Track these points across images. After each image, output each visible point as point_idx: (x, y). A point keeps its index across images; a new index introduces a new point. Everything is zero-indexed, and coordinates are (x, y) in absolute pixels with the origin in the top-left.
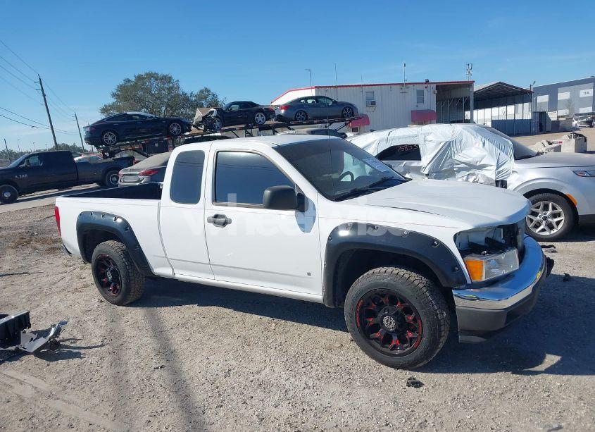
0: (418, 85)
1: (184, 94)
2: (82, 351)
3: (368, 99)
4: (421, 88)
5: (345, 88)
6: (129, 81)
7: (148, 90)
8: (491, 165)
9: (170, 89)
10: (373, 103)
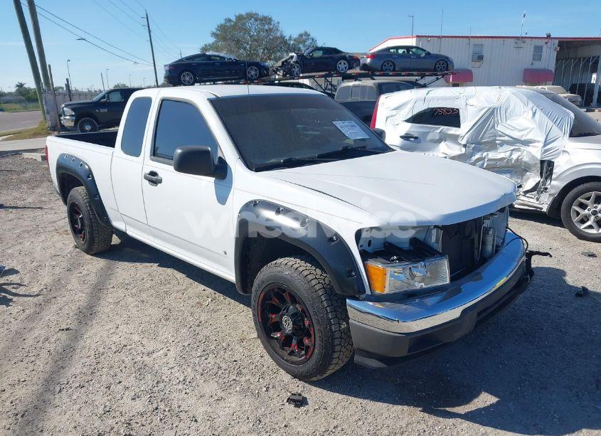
0: (537, 40)
1: (282, 37)
2: (15, 299)
3: (474, 54)
4: (539, 43)
5: (458, 39)
6: (230, 20)
7: (247, 31)
8: (539, 142)
9: (270, 30)
10: (481, 58)
